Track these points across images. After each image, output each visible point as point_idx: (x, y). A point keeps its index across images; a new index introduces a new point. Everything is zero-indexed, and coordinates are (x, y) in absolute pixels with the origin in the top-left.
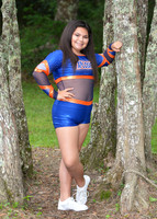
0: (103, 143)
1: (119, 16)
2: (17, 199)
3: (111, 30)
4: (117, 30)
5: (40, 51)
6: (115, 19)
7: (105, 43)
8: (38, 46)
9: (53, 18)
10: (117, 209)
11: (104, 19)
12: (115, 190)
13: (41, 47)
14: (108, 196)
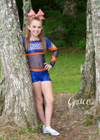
0: (88, 90)
1: (95, 10)
2: (33, 127)
3: (91, 19)
4: (94, 19)
5: (55, 33)
6: (93, 12)
7: (88, 27)
8: (53, 30)
9: (62, 12)
10: (96, 132)
11: (87, 12)
12: (96, 120)
13: (56, 30)
14: (91, 124)
